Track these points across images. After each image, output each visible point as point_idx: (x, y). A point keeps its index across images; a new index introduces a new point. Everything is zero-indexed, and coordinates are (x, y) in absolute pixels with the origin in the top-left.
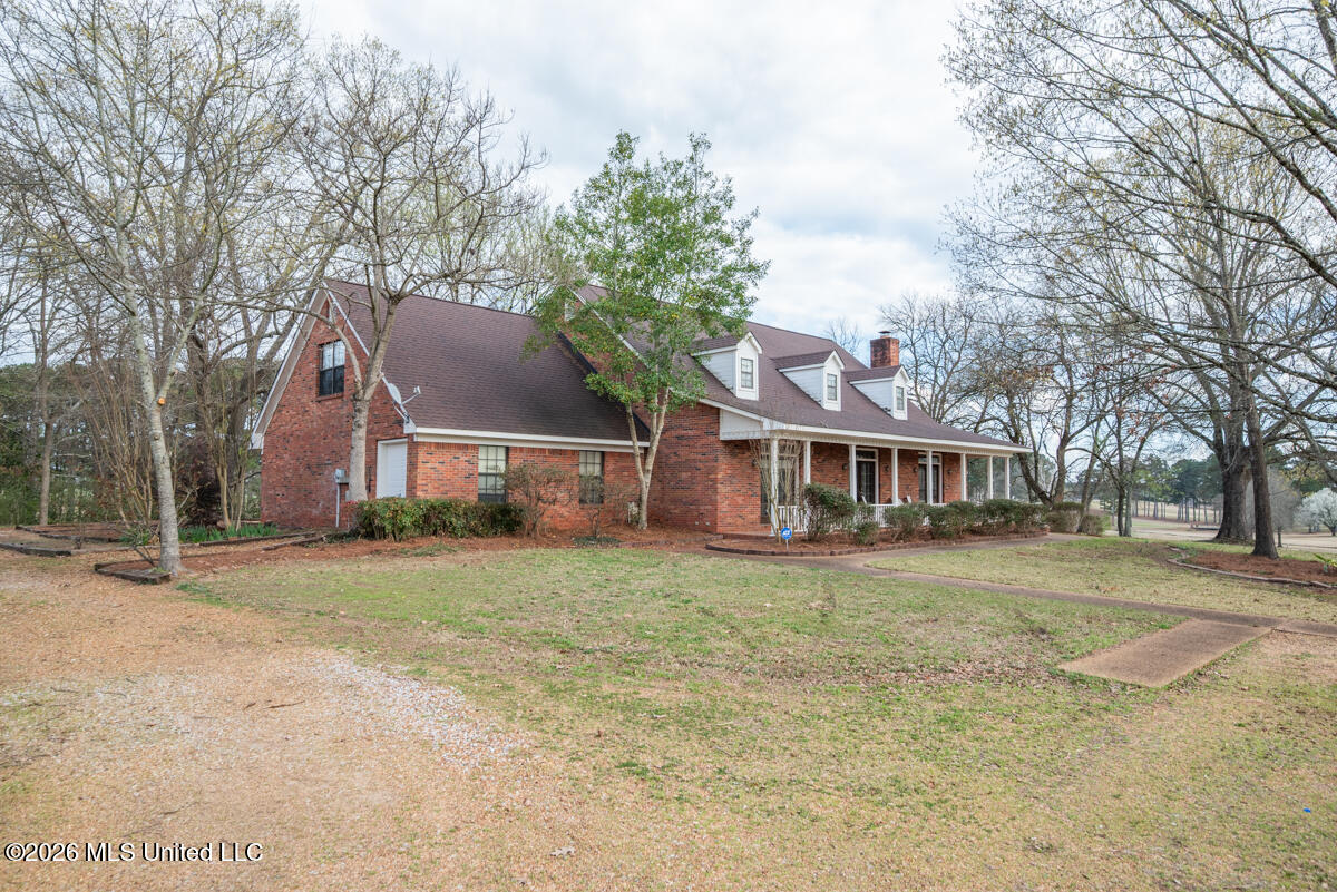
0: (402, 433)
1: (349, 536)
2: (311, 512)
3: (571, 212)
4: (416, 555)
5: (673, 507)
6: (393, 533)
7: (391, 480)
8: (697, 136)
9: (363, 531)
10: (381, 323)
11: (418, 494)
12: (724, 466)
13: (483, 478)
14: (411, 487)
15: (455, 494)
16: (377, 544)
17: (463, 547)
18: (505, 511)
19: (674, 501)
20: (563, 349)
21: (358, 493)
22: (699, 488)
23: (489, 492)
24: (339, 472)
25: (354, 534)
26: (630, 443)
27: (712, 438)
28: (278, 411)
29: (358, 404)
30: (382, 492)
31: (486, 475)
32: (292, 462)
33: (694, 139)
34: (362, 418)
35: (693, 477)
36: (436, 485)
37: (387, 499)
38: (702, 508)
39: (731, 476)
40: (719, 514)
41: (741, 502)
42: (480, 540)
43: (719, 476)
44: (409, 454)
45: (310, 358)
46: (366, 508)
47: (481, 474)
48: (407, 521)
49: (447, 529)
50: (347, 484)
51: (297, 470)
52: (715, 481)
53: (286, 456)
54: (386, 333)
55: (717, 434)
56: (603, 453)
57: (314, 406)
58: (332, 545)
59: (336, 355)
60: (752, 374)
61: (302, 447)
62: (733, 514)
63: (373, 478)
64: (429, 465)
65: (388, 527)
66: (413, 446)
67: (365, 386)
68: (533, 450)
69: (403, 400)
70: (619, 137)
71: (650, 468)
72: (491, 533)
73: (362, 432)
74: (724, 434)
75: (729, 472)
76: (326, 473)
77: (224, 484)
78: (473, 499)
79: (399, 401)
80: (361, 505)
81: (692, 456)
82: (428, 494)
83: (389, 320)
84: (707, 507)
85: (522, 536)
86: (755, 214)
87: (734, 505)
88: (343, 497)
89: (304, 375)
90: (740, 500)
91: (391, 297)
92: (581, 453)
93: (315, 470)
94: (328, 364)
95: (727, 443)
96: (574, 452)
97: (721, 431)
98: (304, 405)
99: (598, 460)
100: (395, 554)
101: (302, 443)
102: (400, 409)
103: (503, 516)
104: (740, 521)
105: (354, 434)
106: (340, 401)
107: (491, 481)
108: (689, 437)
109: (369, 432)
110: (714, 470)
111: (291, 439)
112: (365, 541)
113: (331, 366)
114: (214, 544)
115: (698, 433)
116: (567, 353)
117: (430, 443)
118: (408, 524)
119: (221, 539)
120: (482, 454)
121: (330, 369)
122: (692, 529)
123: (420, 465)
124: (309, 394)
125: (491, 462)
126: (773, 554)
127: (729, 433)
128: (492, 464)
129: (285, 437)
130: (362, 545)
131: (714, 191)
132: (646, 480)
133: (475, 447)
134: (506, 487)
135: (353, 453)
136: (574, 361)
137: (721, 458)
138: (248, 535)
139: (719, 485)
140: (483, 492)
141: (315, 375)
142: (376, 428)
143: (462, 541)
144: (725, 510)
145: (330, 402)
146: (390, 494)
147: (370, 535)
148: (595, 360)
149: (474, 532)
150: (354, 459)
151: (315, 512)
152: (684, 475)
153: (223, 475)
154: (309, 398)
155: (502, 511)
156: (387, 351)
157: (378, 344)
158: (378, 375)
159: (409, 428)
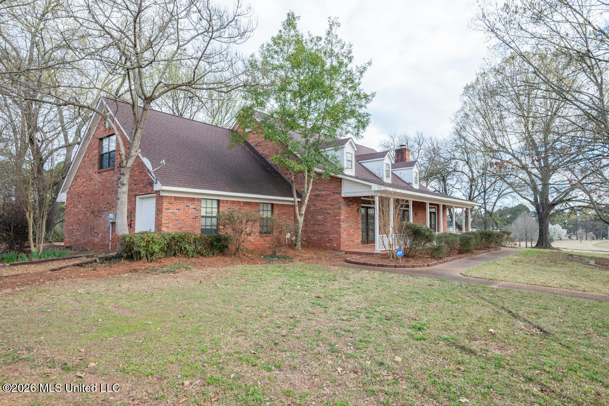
0: (153, 190)
1: (115, 258)
2: (94, 240)
3: (259, 58)
4: (163, 272)
5: (313, 235)
6: (147, 256)
7: (145, 220)
8: (332, 19)
9: (125, 255)
10: (139, 117)
11: (163, 229)
12: (344, 212)
13: (204, 219)
14: (158, 225)
15: (187, 229)
16: (135, 265)
17: (195, 264)
18: (219, 239)
19: (314, 232)
20: (246, 147)
21: (122, 229)
22: (329, 224)
23: (207, 227)
24: (111, 216)
25: (119, 257)
26: (292, 199)
27: (337, 196)
28: (75, 179)
29: (123, 169)
30: (139, 227)
31: (206, 217)
32: (83, 209)
33: (331, 20)
34: (125, 179)
35: (325, 218)
36: (175, 224)
37: (142, 233)
38: (331, 236)
39: (347, 217)
40: (342, 240)
41: (352, 233)
42: (205, 259)
43: (341, 218)
44: (157, 204)
45: (94, 147)
46: (127, 239)
47: (202, 217)
48: (156, 248)
49: (183, 252)
50: (115, 223)
51: (85, 214)
52: (339, 220)
53: (80, 206)
54: (142, 123)
55: (340, 194)
56: (272, 205)
57: (96, 176)
58: (103, 265)
59: (110, 145)
60: (351, 161)
61: (89, 200)
62: (349, 239)
63: (133, 219)
64: (170, 210)
65: (143, 253)
66: (160, 199)
67: (127, 158)
68: (233, 202)
69: (153, 169)
70: (289, 15)
71: (304, 213)
72: (211, 255)
73: (125, 189)
74: (344, 193)
75: (346, 215)
76: (104, 216)
77: (31, 222)
78: (198, 232)
79: (151, 170)
80: (124, 238)
81: (324, 206)
82: (170, 229)
83: (144, 113)
84: (334, 236)
85: (230, 255)
86: (370, 64)
87: (349, 234)
88: (114, 231)
89: (90, 157)
90: (351, 231)
91: (146, 98)
92: (261, 204)
93: (96, 214)
94: (105, 150)
95: (346, 198)
96: (257, 203)
97: (343, 192)
98: (90, 175)
99: (270, 208)
100: (148, 272)
101: (89, 198)
102: (151, 175)
103: (218, 242)
104: (352, 243)
105: (119, 190)
106: (112, 172)
107: (209, 220)
108: (323, 196)
109: (130, 190)
110: (339, 215)
111: (82, 196)
112: (127, 262)
113: (107, 151)
114: (21, 264)
115: (328, 193)
116: (247, 149)
117: (171, 197)
118: (157, 250)
119: (27, 261)
120: (203, 204)
121: (107, 153)
122: (326, 248)
123: (164, 210)
124: (93, 168)
125: (208, 209)
126: (395, 266)
127: (347, 193)
128: (209, 210)
129: (79, 195)
130: (125, 265)
131: (343, 51)
132: (301, 220)
133: (199, 200)
134: (218, 224)
135: (119, 202)
136: (252, 153)
137: (342, 207)
138: (46, 257)
139: (341, 223)
140: (204, 227)
141: (97, 157)
142: (135, 187)
143: (193, 260)
144: (344, 237)
145: (106, 173)
146: (144, 230)
147: (130, 258)
148: (264, 153)
149: (200, 254)
150: (119, 206)
151: (96, 240)
152: (320, 217)
153: (30, 217)
154: (93, 171)
155: (217, 239)
156: (143, 136)
157: (136, 130)
158: (136, 152)
159: (157, 187)
